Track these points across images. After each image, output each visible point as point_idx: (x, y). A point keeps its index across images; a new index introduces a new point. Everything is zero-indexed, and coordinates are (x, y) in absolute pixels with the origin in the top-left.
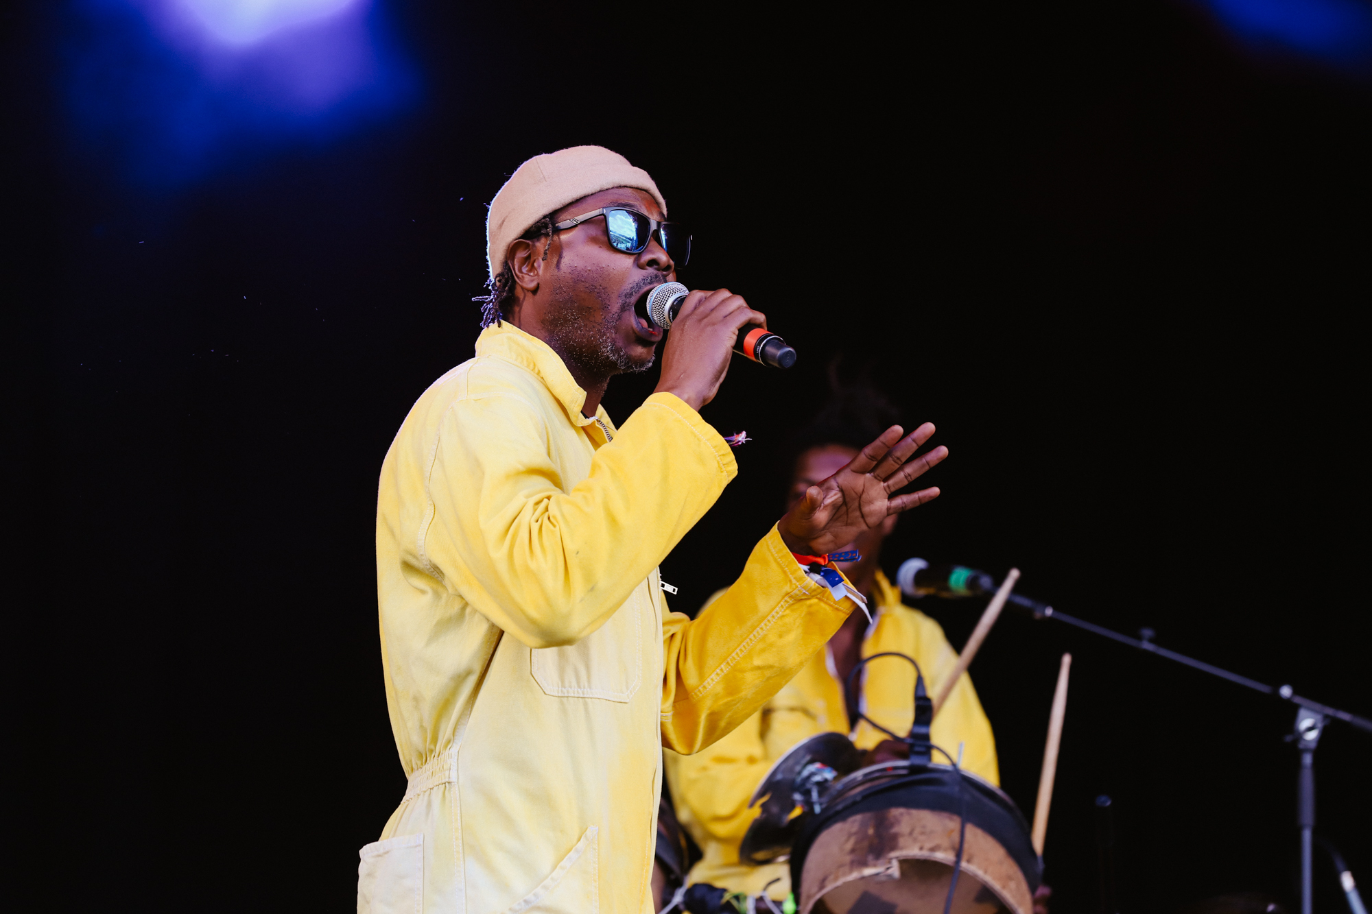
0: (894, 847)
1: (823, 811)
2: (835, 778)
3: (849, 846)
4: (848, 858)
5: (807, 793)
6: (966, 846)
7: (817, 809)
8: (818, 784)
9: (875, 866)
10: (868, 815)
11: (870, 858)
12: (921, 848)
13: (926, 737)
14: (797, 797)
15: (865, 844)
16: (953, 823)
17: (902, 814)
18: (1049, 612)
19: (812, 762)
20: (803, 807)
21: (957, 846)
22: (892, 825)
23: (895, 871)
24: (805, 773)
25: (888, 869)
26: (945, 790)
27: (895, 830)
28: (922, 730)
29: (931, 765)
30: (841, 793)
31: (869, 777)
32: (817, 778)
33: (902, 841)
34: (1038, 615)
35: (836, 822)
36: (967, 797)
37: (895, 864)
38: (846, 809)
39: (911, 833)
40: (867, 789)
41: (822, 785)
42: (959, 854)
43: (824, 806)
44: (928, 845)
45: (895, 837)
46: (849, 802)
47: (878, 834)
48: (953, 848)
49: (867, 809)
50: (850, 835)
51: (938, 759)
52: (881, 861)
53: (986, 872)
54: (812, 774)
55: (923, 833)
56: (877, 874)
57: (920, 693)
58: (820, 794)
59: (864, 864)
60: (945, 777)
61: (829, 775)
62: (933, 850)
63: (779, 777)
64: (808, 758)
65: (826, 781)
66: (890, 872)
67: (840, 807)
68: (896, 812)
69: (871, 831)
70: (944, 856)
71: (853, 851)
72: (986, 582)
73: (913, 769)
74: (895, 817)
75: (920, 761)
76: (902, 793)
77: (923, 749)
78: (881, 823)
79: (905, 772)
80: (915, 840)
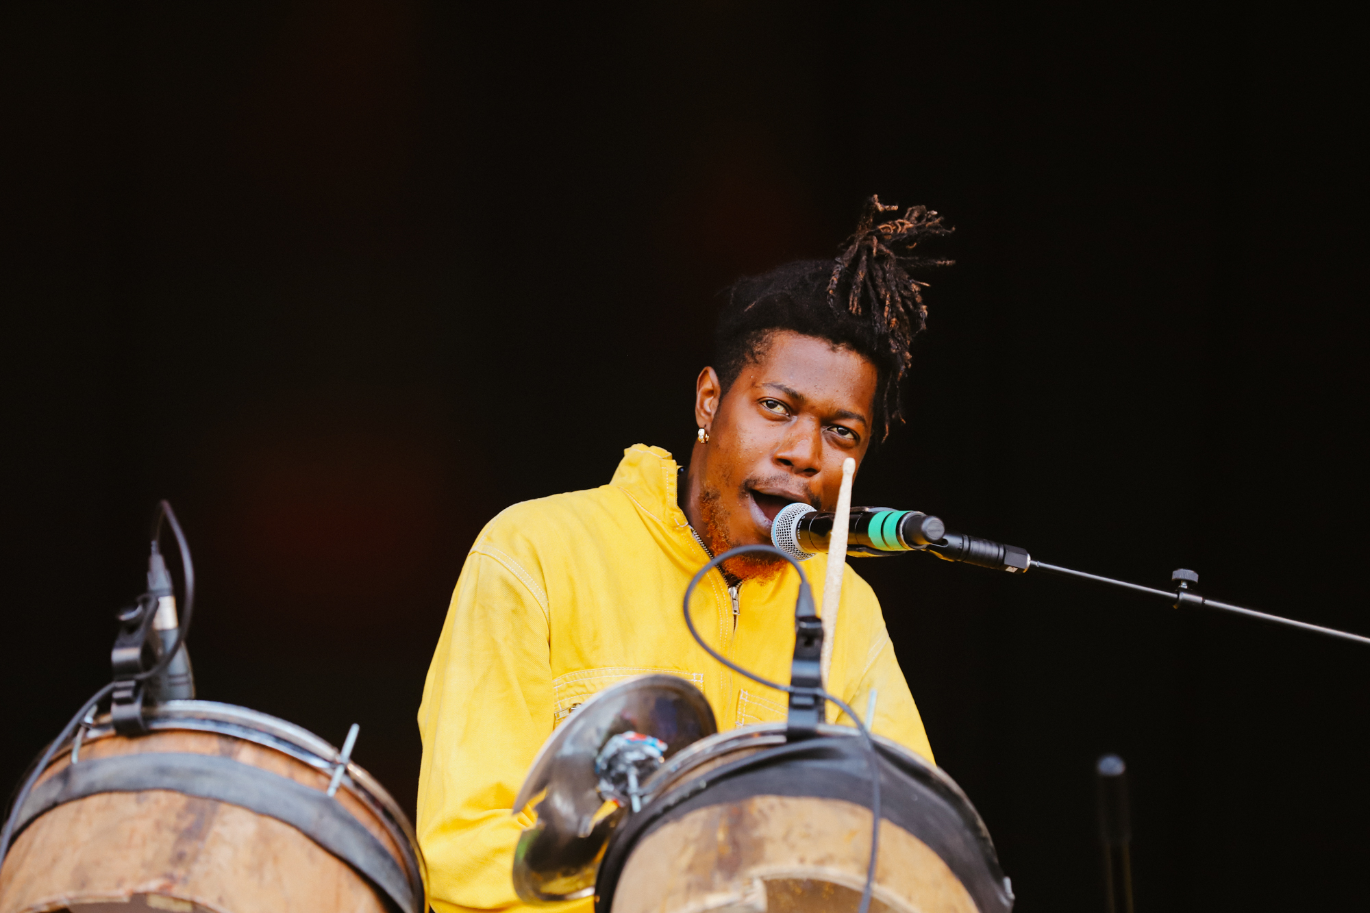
0: (756, 860)
1: (644, 808)
2: (665, 756)
3: (685, 860)
4: (682, 881)
5: (621, 779)
6: (880, 856)
7: (637, 806)
8: (639, 764)
9: (725, 890)
10: (717, 810)
11: (718, 878)
12: (802, 861)
13: (817, 682)
14: (606, 786)
15: (712, 856)
16: (858, 820)
17: (772, 808)
19: (625, 730)
20: (616, 802)
21: (866, 857)
22: (755, 825)
23: (758, 897)
25: (745, 895)
26: (846, 766)
27: (760, 832)
28: (807, 670)
29: (821, 728)
30: (675, 778)
31: (723, 749)
32: (633, 756)
33: (769, 849)
35: (666, 822)
36: (879, 776)
37: (759, 887)
38: (682, 800)
39: (785, 838)
40: (716, 769)
41: (646, 767)
42: (870, 870)
43: (647, 800)
44: (813, 855)
45: (759, 844)
46: (686, 791)
47: (735, 843)
48: (860, 861)
49: (718, 801)
50: (687, 842)
51: (835, 720)
52: (737, 882)
53: (910, 899)
55: (806, 836)
56: (729, 905)
57: (805, 612)
58: (641, 779)
59: (709, 888)
60: (848, 748)
61: (654, 748)
62: (821, 862)
65: (650, 759)
66: (750, 900)
67: (671, 800)
68: (762, 803)
69: (721, 836)
70: (844, 873)
71: (691, 868)
72: (933, 526)
73: (793, 735)
74: (761, 811)
75: (805, 720)
76: (772, 773)
77: (809, 701)
78: (737, 823)
79: (781, 739)
80: (793, 847)
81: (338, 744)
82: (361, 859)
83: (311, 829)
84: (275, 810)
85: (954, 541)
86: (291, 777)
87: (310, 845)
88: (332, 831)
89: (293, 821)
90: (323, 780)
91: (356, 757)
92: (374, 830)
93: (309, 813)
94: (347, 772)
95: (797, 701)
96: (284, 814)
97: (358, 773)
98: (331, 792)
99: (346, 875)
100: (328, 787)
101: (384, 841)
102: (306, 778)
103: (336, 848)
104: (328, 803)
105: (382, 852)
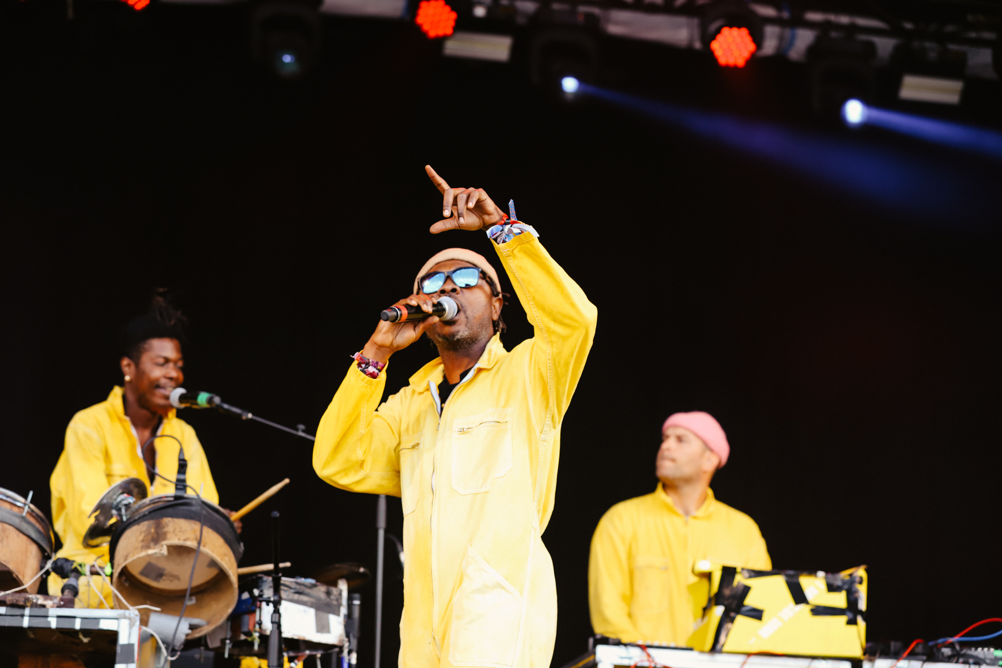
0: (164, 539)
1: (128, 520)
2: (135, 502)
3: (141, 538)
4: (140, 545)
5: (119, 510)
6: (203, 538)
7: (125, 519)
8: (125, 505)
9: (154, 548)
10: (152, 522)
11: (152, 544)
12: (179, 539)
13: (184, 481)
14: (114, 512)
15: (150, 537)
16: (196, 526)
17: (169, 522)
18: (250, 416)
19: (122, 493)
20: (116, 517)
21: (198, 538)
22: (164, 527)
23: (165, 551)
24: (119, 499)
25: (161, 550)
26: (193, 508)
27: (165, 530)
28: (182, 477)
29: (185, 495)
30: (137, 510)
31: (153, 501)
32: (125, 502)
33: (169, 536)
34: (244, 417)
35: (134, 525)
36: (204, 512)
37: (165, 548)
38: (140, 518)
39: (174, 532)
40: (151, 508)
41: (127, 506)
42: (199, 543)
43: (128, 517)
44: (183, 537)
45: (165, 534)
46: (141, 515)
47: (157, 533)
48: (196, 539)
49: (152, 518)
50: (141, 532)
51: (190, 493)
52: (158, 546)
53: (213, 552)
54: (123, 500)
55: (180, 531)
56: (155, 553)
57: (181, 457)
58: (126, 510)
59: (148, 547)
60: (194, 502)
61: (131, 500)
62: (185, 540)
63: (105, 501)
64: (120, 491)
65: (130, 503)
66: (162, 552)
67: (136, 518)
68: (166, 520)
69: (153, 530)
70: (192, 544)
71: (143, 541)
72: (217, 400)
73: (176, 498)
74: (166, 523)
75: (180, 493)
76: (170, 510)
77: (181, 487)
78: (158, 526)
79: (172, 499)
80: (176, 535)
81: (26, 497)
82: (34, 535)
83: (18, 526)
84: (7, 521)
85: (226, 406)
86: (11, 509)
87: (17, 532)
88: (25, 527)
89: (12, 524)
90: (21, 510)
91: (32, 502)
92: (38, 525)
93: (17, 521)
94: (29, 507)
95: (179, 487)
96: (10, 522)
97: (32, 506)
98: (24, 514)
99: (28, 541)
100: (23, 512)
101: (40, 528)
102: (16, 510)
103: (26, 532)
104: (23, 518)
105: (39, 532)
